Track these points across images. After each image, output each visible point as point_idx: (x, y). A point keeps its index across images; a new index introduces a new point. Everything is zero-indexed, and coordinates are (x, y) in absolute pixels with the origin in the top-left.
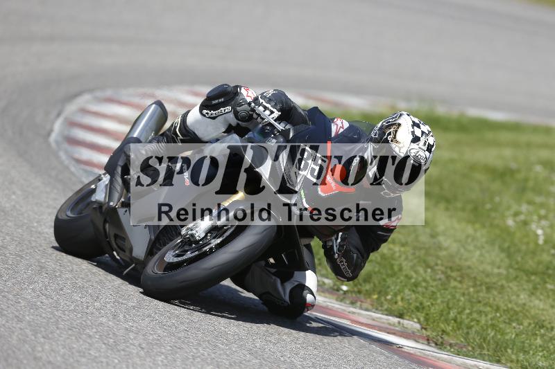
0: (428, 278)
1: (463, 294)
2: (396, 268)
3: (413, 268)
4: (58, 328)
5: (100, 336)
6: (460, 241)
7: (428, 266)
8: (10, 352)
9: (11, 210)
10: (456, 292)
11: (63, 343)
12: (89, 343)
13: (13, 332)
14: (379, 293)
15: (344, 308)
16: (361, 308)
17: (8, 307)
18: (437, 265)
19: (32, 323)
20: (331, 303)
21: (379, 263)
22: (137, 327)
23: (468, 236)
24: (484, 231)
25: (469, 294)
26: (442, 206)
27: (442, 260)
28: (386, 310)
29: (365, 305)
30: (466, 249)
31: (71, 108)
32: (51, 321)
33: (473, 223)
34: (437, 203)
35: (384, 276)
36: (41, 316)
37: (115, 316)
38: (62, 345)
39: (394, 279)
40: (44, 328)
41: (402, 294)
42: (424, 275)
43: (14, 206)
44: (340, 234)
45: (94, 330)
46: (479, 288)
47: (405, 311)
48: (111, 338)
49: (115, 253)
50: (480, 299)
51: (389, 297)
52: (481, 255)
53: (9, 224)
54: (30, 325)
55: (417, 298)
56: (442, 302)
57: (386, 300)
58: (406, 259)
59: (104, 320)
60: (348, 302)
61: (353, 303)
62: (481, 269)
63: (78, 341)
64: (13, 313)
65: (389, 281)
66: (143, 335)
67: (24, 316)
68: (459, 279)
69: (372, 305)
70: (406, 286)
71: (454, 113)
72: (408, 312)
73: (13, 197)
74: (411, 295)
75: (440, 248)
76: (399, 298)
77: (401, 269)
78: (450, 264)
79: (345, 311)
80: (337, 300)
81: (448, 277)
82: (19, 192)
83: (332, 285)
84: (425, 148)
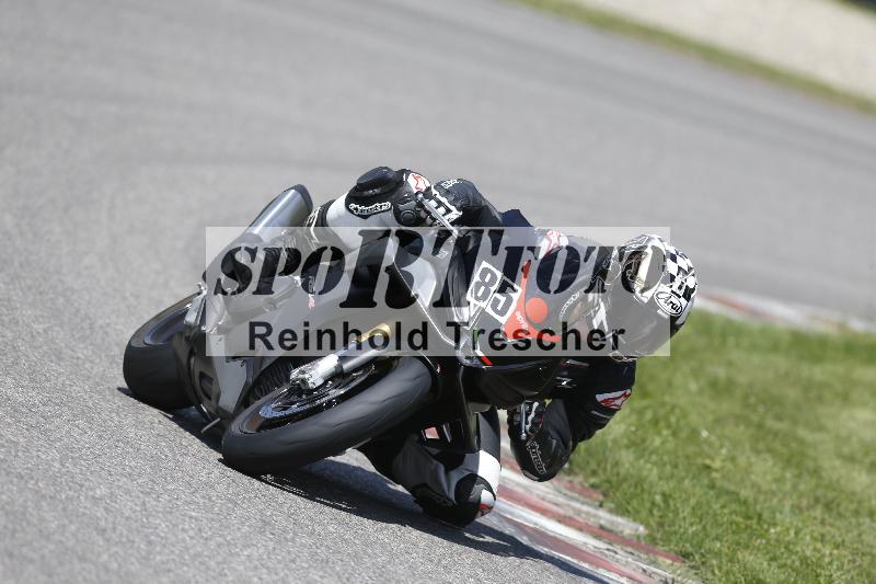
44: (535, 404)
84: (681, 293)
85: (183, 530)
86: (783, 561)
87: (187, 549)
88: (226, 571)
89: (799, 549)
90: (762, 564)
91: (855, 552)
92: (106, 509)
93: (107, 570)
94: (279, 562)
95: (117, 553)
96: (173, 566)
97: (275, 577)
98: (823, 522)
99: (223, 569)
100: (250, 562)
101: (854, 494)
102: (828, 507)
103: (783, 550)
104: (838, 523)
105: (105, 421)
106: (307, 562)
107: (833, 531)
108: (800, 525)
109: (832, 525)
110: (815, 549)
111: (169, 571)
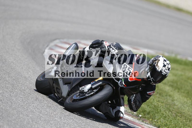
0: (170, 115)
1: (181, 122)
2: (159, 110)
3: (165, 111)
4: (40, 120)
5: (55, 124)
6: (182, 103)
7: (170, 111)
8: (23, 127)
9: (28, 78)
10: (179, 121)
11: (42, 125)
12: (51, 126)
13: (25, 120)
14: (152, 119)
15: (139, 122)
16: (145, 123)
17: (24, 111)
18: (173, 111)
19: (32, 117)
20: (135, 120)
21: (153, 108)
22: (68, 123)
23: (184, 102)
24: (190, 101)
25: (183, 122)
26: (177, 90)
27: (175, 109)
28: (154, 125)
29: (147, 122)
30: (183, 106)
31: (52, 44)
32: (39, 117)
33: (187, 98)
34: (175, 89)
35: (155, 113)
36: (35, 115)
37: (60, 118)
38: (41, 126)
39: (158, 114)
40: (36, 119)
41: (160, 120)
42: (168, 114)
43: (29, 76)
44: (134, 95)
45: (53, 122)
46: (187, 120)
47: (161, 126)
48: (58, 125)
49: (56, 94)
50: (187, 124)
51: (155, 120)
52: (189, 109)
53: (27, 82)
54: (31, 118)
55: (165, 122)
56: (174, 124)
57: (154, 121)
58: (163, 108)
59: (56, 119)
60: (141, 121)
61: (143, 121)
62: (188, 114)
63: (47, 125)
64: (26, 113)
65: (156, 115)
66: (70, 125)
67: (29, 115)
68: (180, 116)
69: (149, 122)
70: (162, 117)
71: (184, 59)
72: (162, 126)
73: (29, 73)
74: (163, 120)
75: (175, 105)
76: (159, 121)
77: (160, 111)
78: (178, 111)
79: (140, 123)
80: (137, 120)
81: (176, 115)
82: (32, 72)
83: (136, 114)
84: (167, 69)
85: (19, 100)
86: (150, 106)
87: (20, 104)
88: (28, 109)
89: (154, 103)
90: (145, 107)
91: (166, 104)
92: (2, 95)
93: (2, 109)
94: (40, 107)
95: (4, 105)
96: (17, 108)
97: (39, 110)
98: (159, 98)
99: (28, 108)
100: (34, 107)
101: (166, 91)
102: (160, 94)
103: (150, 104)
104: (162, 98)
105: (1, 76)
106: (46, 107)
107: (161, 100)
108: (154, 98)
109: (161, 98)
110: (157, 104)
111: (16, 109)
